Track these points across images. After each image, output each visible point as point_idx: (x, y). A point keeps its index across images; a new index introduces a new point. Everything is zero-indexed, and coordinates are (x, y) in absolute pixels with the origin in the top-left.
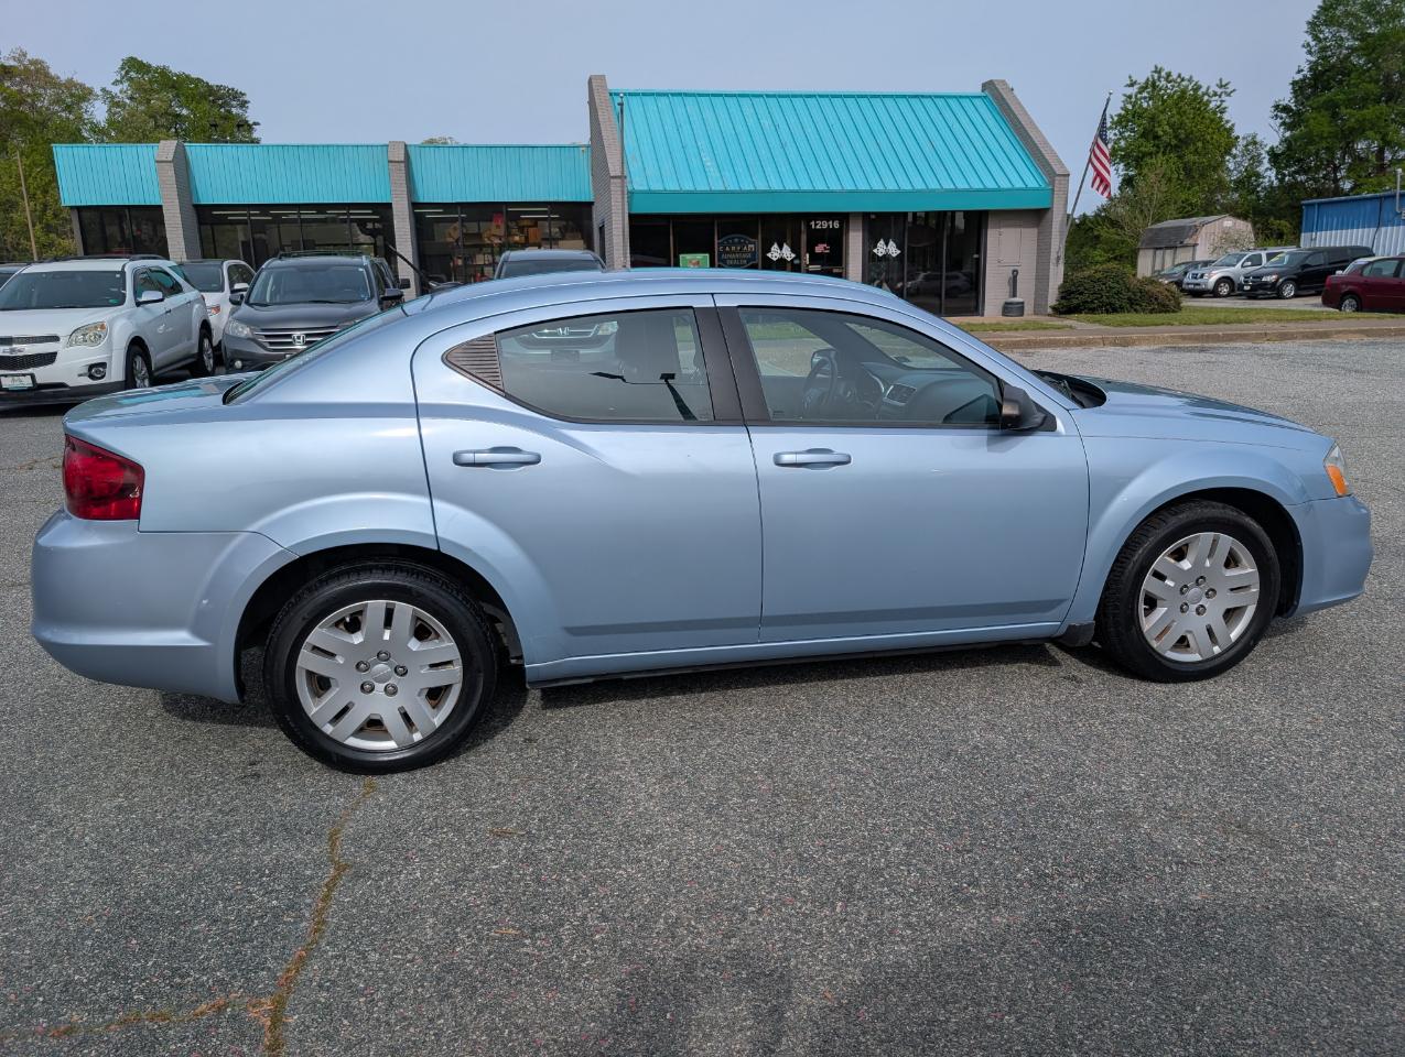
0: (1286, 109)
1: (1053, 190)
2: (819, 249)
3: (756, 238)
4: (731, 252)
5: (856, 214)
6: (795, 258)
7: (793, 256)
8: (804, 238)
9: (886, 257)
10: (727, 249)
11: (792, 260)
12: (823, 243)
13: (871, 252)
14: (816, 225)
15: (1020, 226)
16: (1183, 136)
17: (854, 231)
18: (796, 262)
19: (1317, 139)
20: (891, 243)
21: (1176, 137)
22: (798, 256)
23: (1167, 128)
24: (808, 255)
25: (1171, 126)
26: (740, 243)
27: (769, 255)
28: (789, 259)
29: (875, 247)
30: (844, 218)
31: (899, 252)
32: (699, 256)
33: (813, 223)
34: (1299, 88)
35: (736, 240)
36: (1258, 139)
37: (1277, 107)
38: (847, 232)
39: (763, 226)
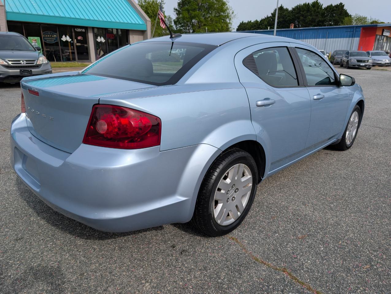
0: (176, 10)
1: (147, 25)
2: (79, 38)
3: (57, 33)
4: (47, 37)
5: (90, 27)
6: (72, 41)
7: (71, 40)
8: (74, 34)
9: (101, 42)
10: (46, 36)
11: (70, 42)
12: (81, 36)
13: (96, 40)
14: (77, 30)
15: (138, 35)
16: (155, 14)
17: (90, 33)
18: (72, 42)
19: (186, 18)
20: (102, 38)
21: (153, 14)
22: (72, 40)
23: (151, 11)
24: (75, 40)
25: (152, 11)
26: (50, 34)
27: (62, 39)
28: (69, 41)
29: (97, 39)
30: (86, 28)
31: (105, 41)
32: (36, 38)
33: (76, 29)
34: (179, 4)
35: (49, 33)
36: (171, 17)
37: (174, 9)
38: (88, 33)
39: (58, 29)
